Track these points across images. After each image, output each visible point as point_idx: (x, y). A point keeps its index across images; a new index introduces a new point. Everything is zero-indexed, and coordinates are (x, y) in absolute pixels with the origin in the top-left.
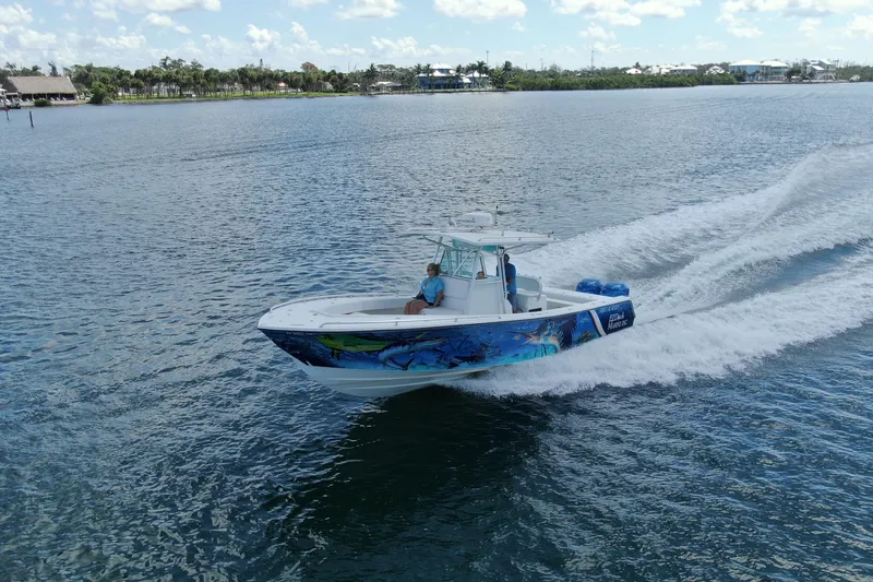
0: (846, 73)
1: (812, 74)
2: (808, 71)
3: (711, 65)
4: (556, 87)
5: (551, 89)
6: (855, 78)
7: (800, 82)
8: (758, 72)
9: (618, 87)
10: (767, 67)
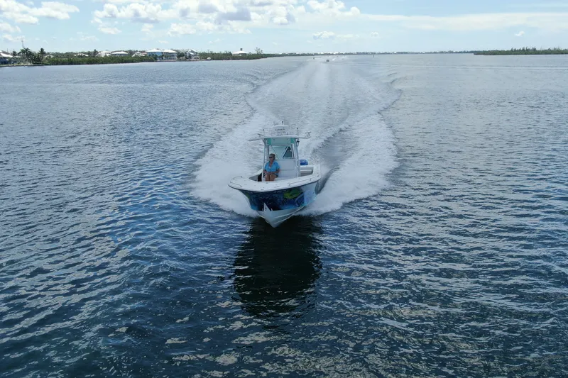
0: (204, 56)
1: (190, 57)
2: (188, 55)
3: (137, 51)
4: (71, 63)
5: (69, 64)
6: (209, 58)
7: (185, 60)
8: (163, 56)
9: (102, 63)
10: (167, 53)
